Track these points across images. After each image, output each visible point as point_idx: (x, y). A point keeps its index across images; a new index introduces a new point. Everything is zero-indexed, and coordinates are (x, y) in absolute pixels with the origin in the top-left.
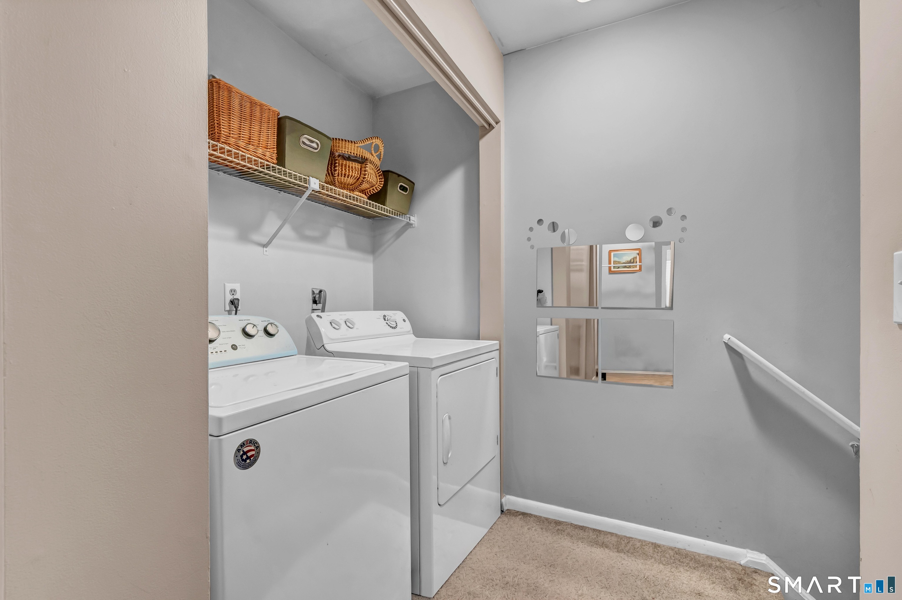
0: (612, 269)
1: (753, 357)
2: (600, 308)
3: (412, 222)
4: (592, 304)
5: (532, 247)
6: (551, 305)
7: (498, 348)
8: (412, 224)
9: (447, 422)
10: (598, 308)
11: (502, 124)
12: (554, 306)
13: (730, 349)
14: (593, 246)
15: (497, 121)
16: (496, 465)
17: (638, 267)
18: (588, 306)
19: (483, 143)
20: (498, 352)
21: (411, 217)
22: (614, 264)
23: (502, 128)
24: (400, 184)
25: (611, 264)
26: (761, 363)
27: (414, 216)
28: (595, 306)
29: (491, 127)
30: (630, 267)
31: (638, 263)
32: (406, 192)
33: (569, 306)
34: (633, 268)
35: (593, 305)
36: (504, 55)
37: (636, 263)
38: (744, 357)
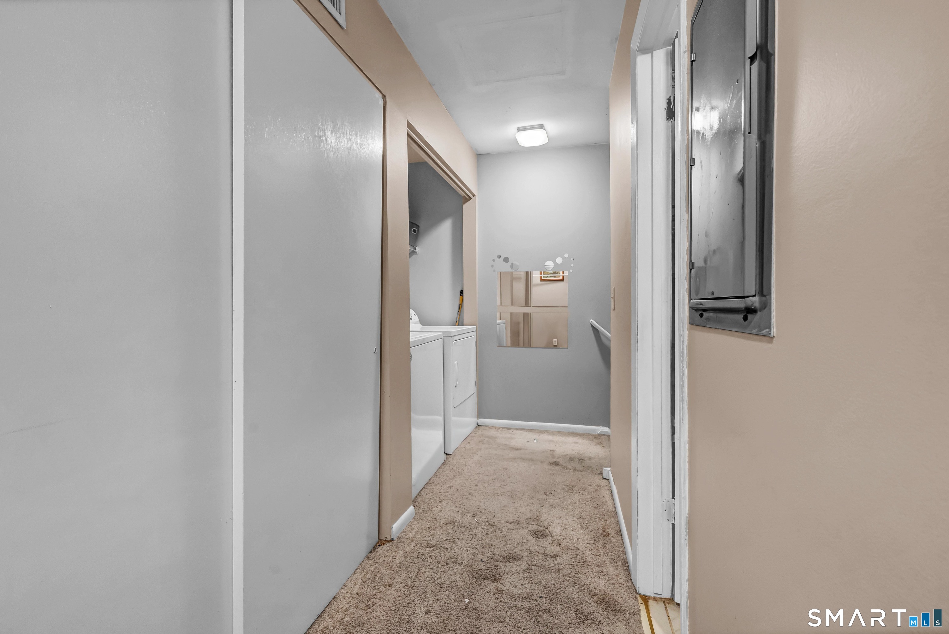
0: (543, 278)
1: (602, 331)
2: (531, 306)
3: (417, 251)
4: (527, 303)
5: (494, 271)
6: (500, 305)
7: (476, 330)
8: (416, 252)
9: (456, 365)
10: (530, 307)
11: (477, 197)
12: (502, 305)
13: (593, 327)
14: (528, 272)
15: (474, 195)
16: (475, 398)
17: (561, 277)
18: (524, 305)
19: (465, 207)
20: (475, 332)
21: (417, 248)
22: (544, 274)
23: (476, 200)
24: (413, 228)
25: (541, 274)
26: (605, 333)
27: (418, 247)
28: (530, 305)
29: (470, 198)
30: (555, 277)
31: (561, 275)
32: (415, 233)
33: (512, 305)
34: (558, 277)
35: (528, 305)
36: (477, 155)
37: (560, 274)
38: (600, 332)
